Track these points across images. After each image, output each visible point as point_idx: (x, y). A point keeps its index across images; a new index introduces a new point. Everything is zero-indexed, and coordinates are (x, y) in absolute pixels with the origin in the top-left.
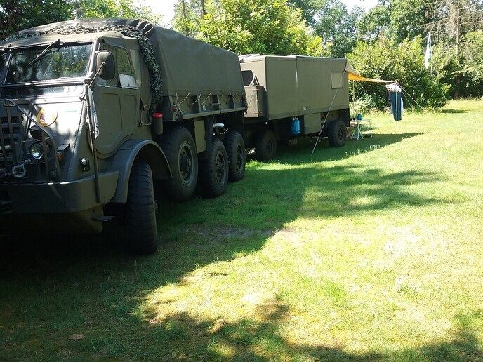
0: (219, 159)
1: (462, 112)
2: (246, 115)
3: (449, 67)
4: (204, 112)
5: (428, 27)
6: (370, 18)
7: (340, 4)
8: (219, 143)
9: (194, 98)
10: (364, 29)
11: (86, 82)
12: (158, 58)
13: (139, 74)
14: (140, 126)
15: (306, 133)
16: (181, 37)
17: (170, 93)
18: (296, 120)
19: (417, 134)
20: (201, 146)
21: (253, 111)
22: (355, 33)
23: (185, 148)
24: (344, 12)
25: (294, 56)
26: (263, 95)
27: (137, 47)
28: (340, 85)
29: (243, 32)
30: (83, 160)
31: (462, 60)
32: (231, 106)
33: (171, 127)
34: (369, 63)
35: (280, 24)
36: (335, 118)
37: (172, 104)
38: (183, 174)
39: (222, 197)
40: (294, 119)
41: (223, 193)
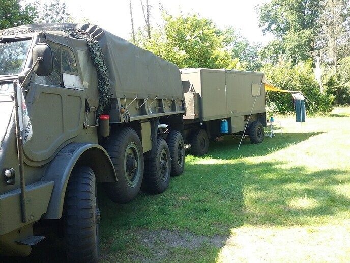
0: (163, 157)
1: (345, 116)
2: (185, 117)
3: (330, 83)
4: (151, 114)
5: (313, 54)
6: (268, 48)
7: (245, 40)
8: (163, 143)
9: (141, 101)
10: (264, 56)
11: (21, 79)
12: (107, 61)
13: (86, 75)
14: (84, 128)
15: (233, 132)
16: (130, 45)
17: (118, 96)
18: (225, 121)
19: (318, 133)
20: (147, 146)
21: (190, 114)
22: (255, 59)
23: (132, 149)
24: (248, 45)
25: (223, 70)
26: (199, 100)
27: (86, 48)
28: (258, 94)
29: (179, 52)
30: (7, 172)
31: (339, 77)
32: (173, 109)
33: (118, 128)
34: (273, 79)
35: (210, 46)
36: (254, 120)
37: (120, 106)
38: (129, 175)
39: (165, 193)
40: (223, 121)
41: (166, 189)
